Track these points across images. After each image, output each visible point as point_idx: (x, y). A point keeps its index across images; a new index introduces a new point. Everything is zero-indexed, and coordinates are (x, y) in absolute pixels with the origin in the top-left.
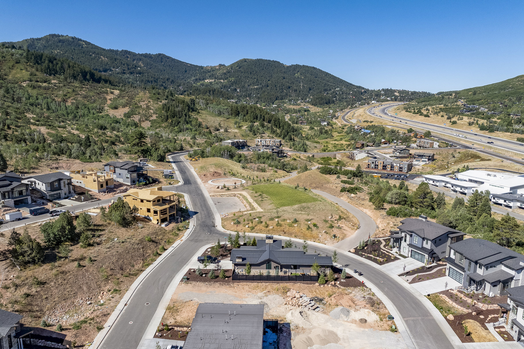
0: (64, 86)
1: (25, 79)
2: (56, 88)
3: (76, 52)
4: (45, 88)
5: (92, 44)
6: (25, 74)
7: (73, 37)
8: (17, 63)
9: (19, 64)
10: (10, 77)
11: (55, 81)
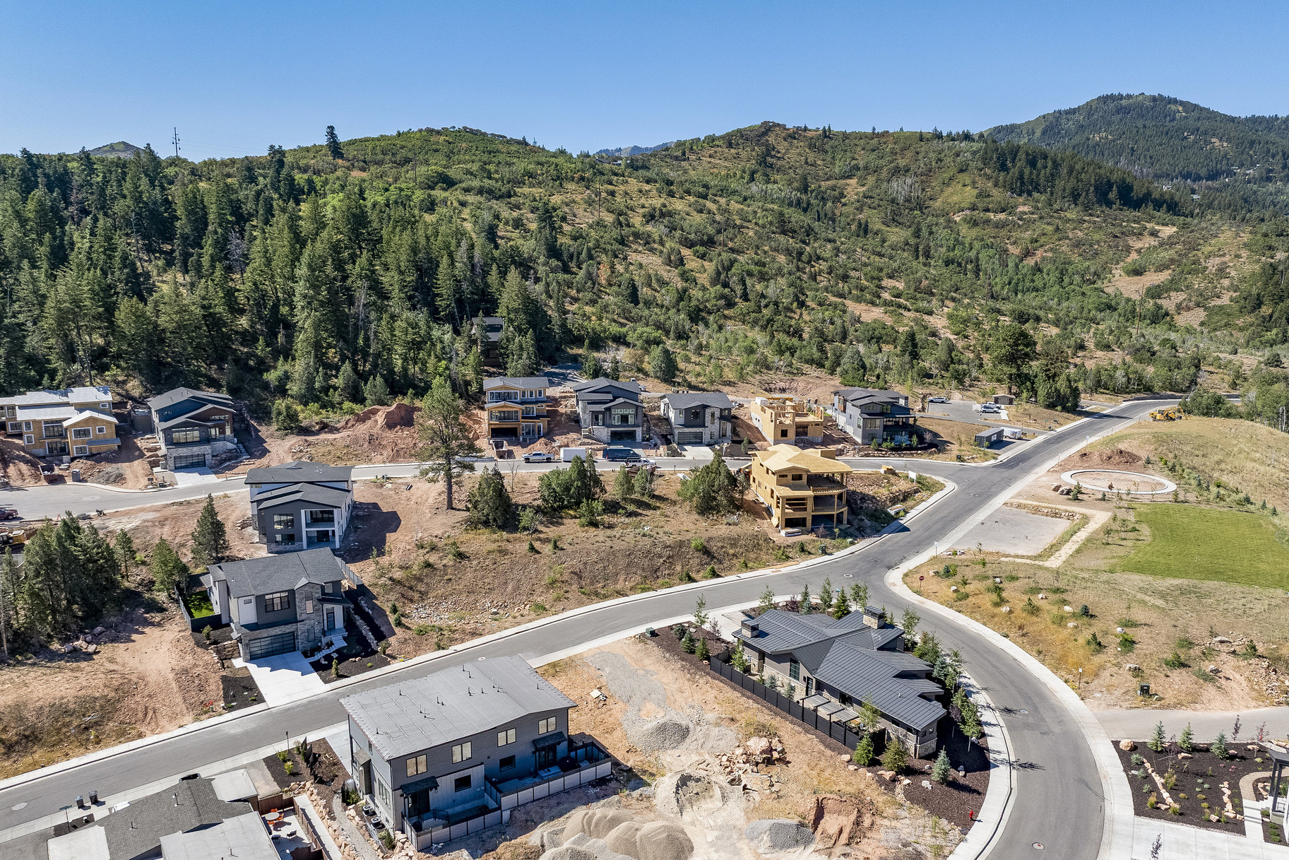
0: (1041, 218)
1: (962, 205)
2: (1021, 223)
3: (1148, 132)
4: (1000, 225)
5: (1202, 109)
6: (970, 194)
7: (1154, 97)
8: (961, 171)
9: (963, 174)
10: (938, 204)
11: (1026, 209)
